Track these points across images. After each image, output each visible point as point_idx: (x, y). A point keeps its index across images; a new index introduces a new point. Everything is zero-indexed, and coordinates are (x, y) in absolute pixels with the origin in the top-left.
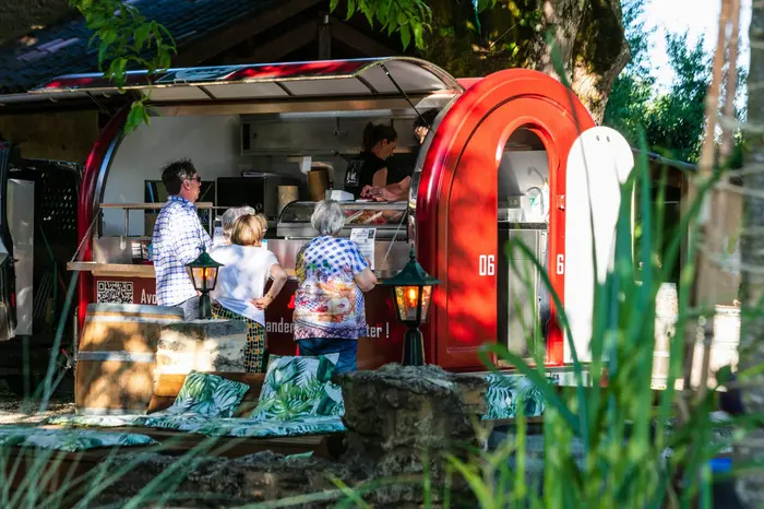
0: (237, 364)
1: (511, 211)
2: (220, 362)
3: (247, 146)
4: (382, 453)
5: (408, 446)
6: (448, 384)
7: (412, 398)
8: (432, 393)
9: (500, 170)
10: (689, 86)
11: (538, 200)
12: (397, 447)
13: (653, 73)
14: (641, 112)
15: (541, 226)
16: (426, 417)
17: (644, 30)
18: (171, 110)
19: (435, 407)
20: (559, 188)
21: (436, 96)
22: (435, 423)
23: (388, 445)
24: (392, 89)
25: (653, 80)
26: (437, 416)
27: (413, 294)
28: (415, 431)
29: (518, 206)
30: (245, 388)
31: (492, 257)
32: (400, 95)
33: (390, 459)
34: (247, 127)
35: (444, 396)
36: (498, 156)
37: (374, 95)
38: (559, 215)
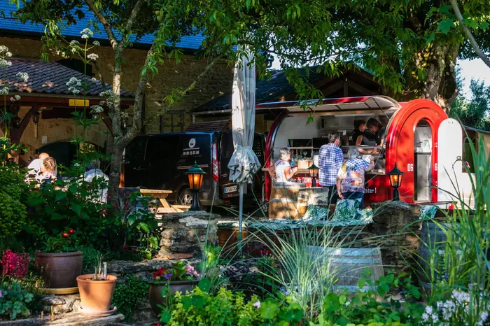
0: (325, 202)
1: (418, 148)
2: (320, 202)
3: (323, 127)
4: (387, 229)
5: (395, 227)
6: (408, 207)
7: (397, 211)
8: (403, 210)
9: (415, 134)
10: (478, 100)
11: (427, 144)
12: (391, 228)
13: (464, 96)
14: (460, 109)
15: (429, 154)
16: (401, 217)
17: (460, 79)
18: (297, 114)
19: (404, 214)
20: (435, 140)
21: (392, 109)
22: (404, 219)
23: (388, 227)
24: (376, 106)
25: (464, 98)
26: (404, 217)
27: (396, 177)
28: (397, 222)
29: (420, 147)
30: (329, 210)
31: (412, 165)
32: (379, 108)
33: (390, 231)
34: (323, 120)
35: (407, 211)
36: (414, 129)
37: (370, 109)
38: (435, 150)
